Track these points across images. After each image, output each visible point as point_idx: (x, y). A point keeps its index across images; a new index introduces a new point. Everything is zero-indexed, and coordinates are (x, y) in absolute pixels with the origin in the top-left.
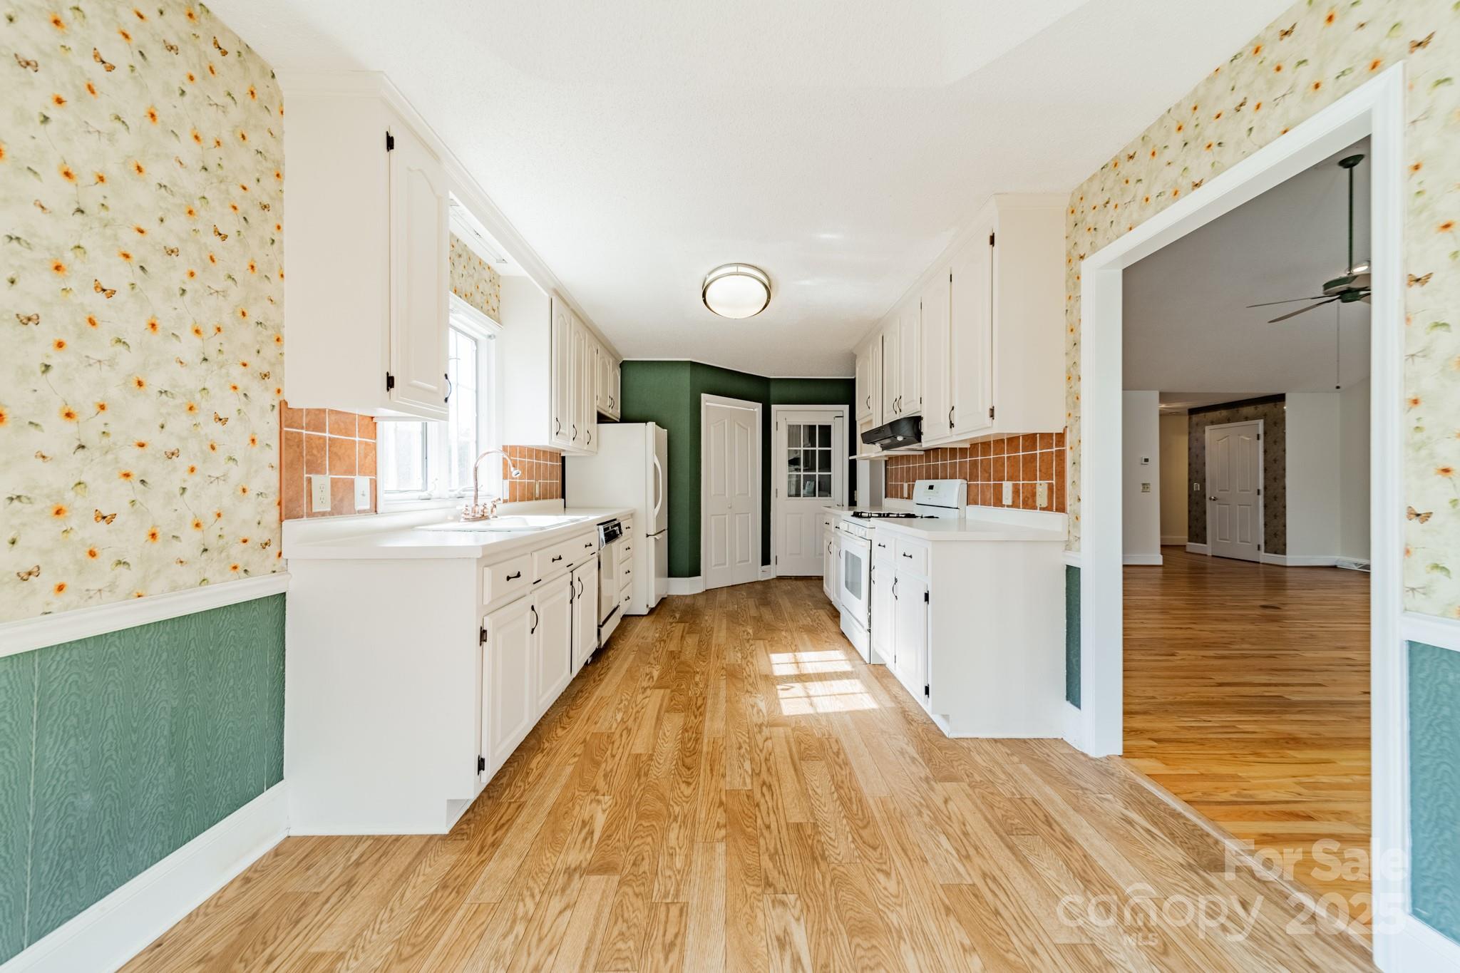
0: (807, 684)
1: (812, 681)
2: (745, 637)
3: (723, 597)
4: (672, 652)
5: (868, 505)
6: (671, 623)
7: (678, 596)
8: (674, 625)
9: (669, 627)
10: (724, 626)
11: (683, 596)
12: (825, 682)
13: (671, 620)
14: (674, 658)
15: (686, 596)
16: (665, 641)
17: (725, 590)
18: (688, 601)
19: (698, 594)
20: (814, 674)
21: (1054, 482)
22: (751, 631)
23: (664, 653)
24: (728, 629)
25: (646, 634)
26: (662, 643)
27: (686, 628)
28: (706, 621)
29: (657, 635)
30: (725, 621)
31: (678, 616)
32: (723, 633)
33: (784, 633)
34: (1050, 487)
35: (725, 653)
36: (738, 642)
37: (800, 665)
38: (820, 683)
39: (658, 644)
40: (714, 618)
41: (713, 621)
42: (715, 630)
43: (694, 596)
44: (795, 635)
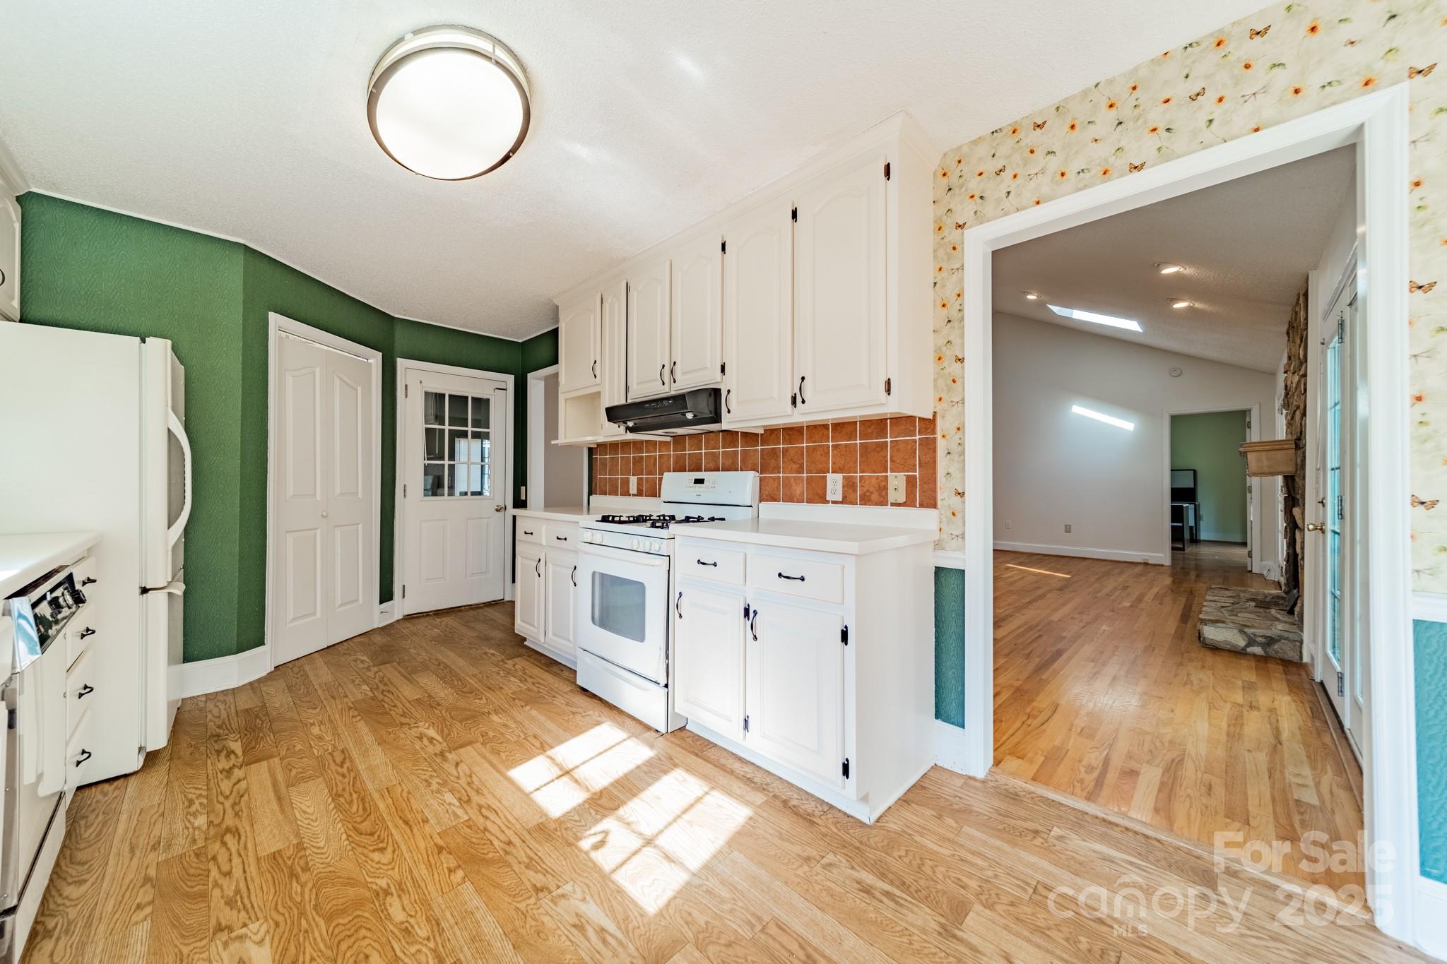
0: (621, 812)
1: (624, 803)
2: (431, 749)
3: (322, 674)
4: (274, 856)
5: (543, 506)
6: (229, 772)
7: (208, 697)
8: (238, 773)
9: (226, 786)
10: (369, 739)
11: (225, 692)
12: (644, 795)
13: (223, 764)
14: (293, 875)
15: (233, 691)
16: (236, 832)
17: (319, 661)
18: (245, 702)
19: (259, 681)
20: (612, 784)
21: (917, 474)
22: (432, 733)
23: (252, 869)
24: (381, 742)
25: (159, 830)
26: (228, 838)
27: (280, 777)
28: (320, 738)
29: (201, 821)
30: (362, 727)
31: (237, 746)
32: (378, 757)
33: (495, 718)
34: (910, 482)
35: (416, 805)
36: (424, 765)
37: (576, 774)
38: (636, 800)
39: (215, 847)
40: (335, 728)
41: (336, 734)
42: (354, 754)
43: (252, 686)
44: (515, 713)
